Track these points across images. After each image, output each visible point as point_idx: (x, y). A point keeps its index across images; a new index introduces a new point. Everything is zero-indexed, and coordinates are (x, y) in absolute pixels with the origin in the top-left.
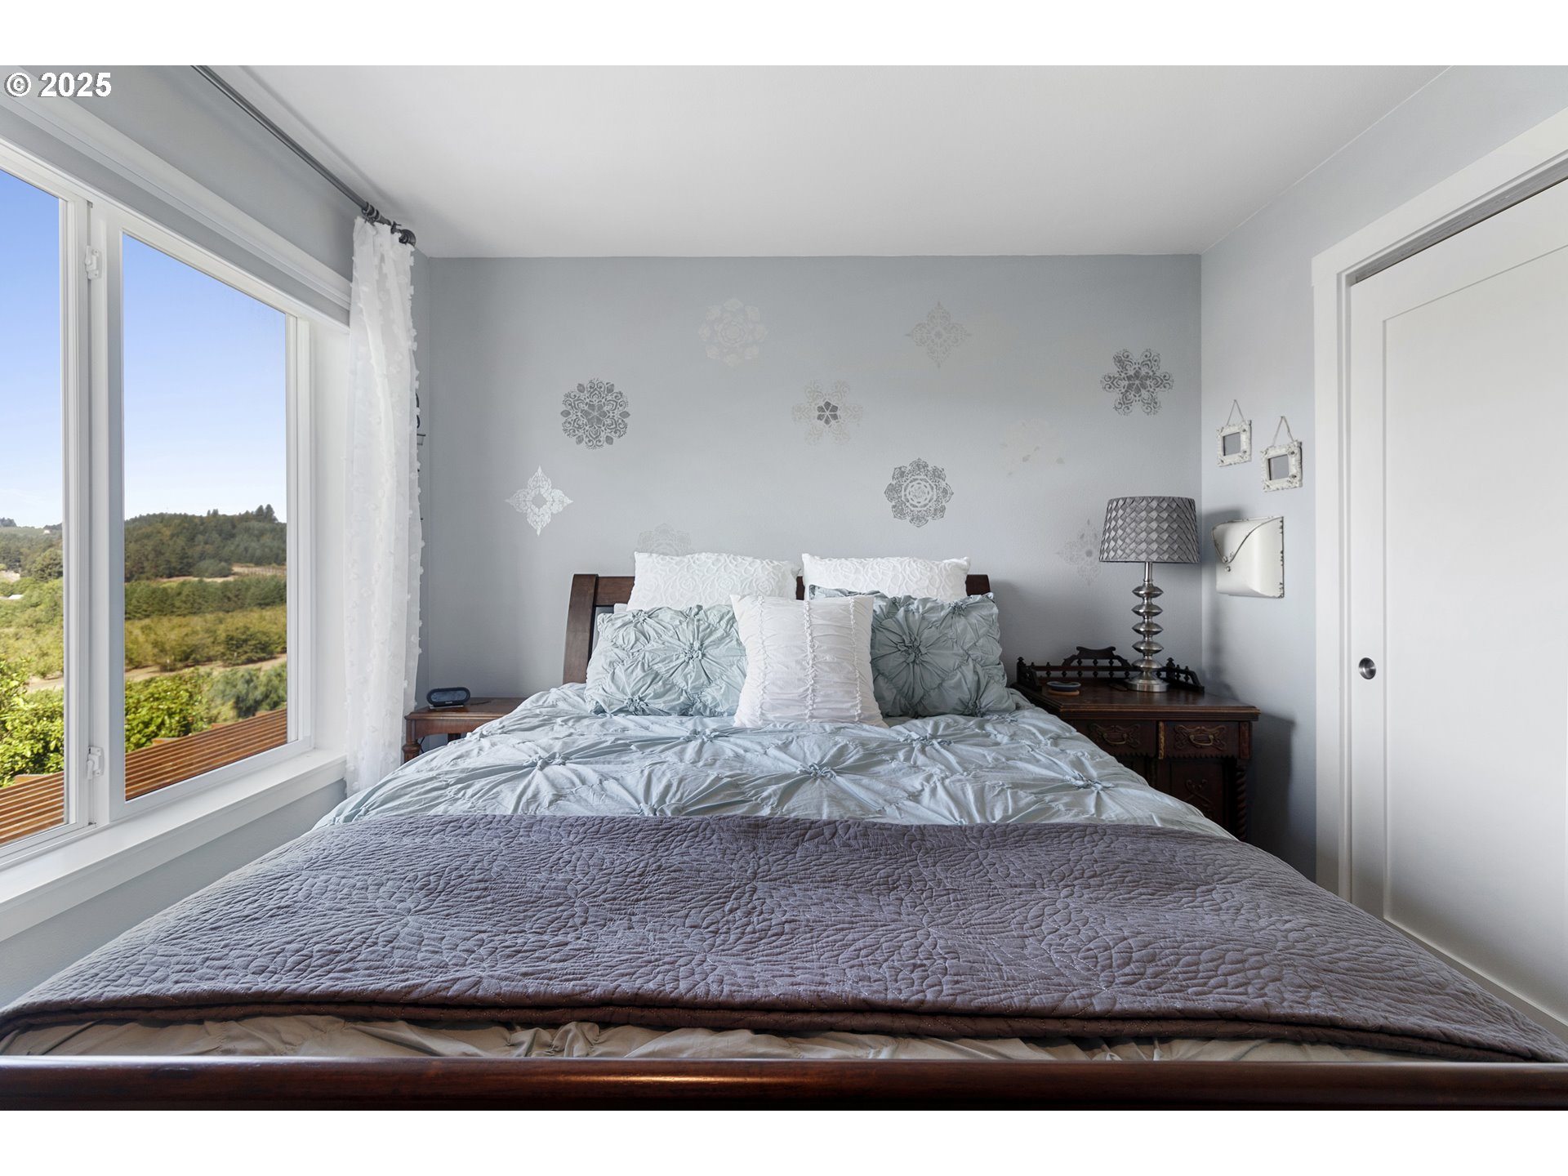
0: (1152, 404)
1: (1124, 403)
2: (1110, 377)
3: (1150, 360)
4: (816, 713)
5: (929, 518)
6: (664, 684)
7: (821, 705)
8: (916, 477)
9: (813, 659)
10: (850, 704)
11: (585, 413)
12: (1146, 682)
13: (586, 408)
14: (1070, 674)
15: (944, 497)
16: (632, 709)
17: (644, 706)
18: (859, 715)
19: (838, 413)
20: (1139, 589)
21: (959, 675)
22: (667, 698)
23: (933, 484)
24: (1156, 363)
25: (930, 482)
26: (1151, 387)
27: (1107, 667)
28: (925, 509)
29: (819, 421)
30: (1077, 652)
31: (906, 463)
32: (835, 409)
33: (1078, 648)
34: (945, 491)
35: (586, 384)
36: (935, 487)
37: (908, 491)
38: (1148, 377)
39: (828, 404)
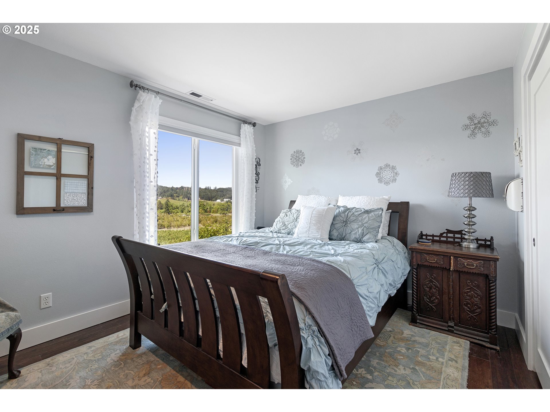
0: (487, 133)
1: (473, 134)
2: (466, 125)
3: (486, 116)
4: (309, 236)
5: (391, 183)
6: (286, 227)
7: (310, 234)
8: (386, 169)
9: (310, 222)
10: (317, 235)
11: (295, 159)
12: (467, 244)
13: (296, 157)
14: (442, 239)
15: (396, 175)
16: (278, 232)
17: (280, 232)
18: (320, 238)
19: (360, 151)
20: (465, 208)
21: (357, 230)
22: (285, 230)
23: (392, 171)
24: (489, 116)
25: (391, 171)
26: (486, 126)
27: (452, 237)
28: (389, 180)
29: (355, 154)
30: (446, 231)
31: (383, 165)
32: (360, 150)
33: (446, 230)
34: (396, 173)
35: (296, 151)
36: (392, 172)
37: (383, 174)
38: (485, 122)
39: (357, 149)
